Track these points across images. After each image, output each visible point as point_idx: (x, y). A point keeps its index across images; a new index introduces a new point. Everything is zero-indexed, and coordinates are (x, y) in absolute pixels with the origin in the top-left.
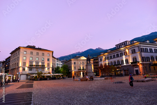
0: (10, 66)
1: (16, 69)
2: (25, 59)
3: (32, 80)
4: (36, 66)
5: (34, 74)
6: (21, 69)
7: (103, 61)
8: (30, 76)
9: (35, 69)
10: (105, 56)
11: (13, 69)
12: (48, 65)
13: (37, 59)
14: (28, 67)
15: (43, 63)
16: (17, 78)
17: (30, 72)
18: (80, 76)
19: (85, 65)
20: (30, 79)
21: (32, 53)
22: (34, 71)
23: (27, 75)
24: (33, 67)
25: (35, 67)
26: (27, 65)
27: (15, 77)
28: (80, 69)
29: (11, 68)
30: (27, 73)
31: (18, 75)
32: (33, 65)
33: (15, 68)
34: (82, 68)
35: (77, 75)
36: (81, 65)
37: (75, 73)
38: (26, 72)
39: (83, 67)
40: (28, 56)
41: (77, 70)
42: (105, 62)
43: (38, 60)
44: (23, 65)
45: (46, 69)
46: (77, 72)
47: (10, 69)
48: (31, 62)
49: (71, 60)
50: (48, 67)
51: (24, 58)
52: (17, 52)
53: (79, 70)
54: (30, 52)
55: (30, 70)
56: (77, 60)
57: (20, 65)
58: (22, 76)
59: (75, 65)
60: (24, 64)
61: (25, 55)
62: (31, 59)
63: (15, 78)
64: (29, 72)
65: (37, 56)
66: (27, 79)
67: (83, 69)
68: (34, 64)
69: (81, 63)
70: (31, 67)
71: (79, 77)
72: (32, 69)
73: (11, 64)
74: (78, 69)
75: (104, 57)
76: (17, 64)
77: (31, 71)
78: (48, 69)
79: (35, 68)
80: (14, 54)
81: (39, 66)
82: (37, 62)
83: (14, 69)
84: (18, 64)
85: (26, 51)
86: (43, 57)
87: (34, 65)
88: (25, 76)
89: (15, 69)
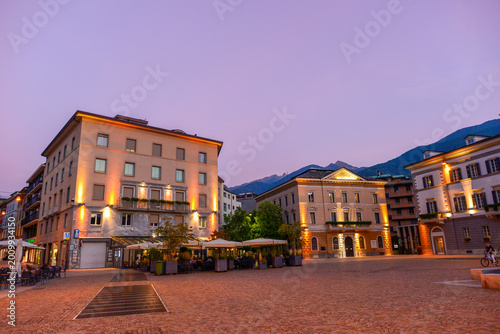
0: (42, 205)
1: (62, 217)
2: (103, 169)
3: (135, 267)
4: (153, 201)
5: (140, 238)
6: (82, 214)
7: (441, 189)
8: (123, 247)
9: (146, 216)
10: (451, 164)
11: (51, 217)
12: (204, 200)
13: (155, 173)
14: (116, 209)
15: (180, 190)
16: (63, 257)
17: (126, 230)
18: (337, 252)
19: (351, 204)
20: (125, 266)
21: (132, 143)
22: (142, 225)
23: (111, 244)
24: (140, 206)
25: (145, 206)
26: (112, 198)
27: (56, 251)
28: (335, 223)
29: (45, 215)
30: (111, 234)
31: (68, 243)
32: (136, 200)
33: (56, 210)
34: (340, 218)
35: (323, 249)
36: (339, 204)
37: (314, 241)
38: (106, 230)
39: (346, 215)
40: (117, 157)
41: (320, 227)
42: (453, 192)
43: (157, 176)
44: (91, 195)
45: (196, 217)
46: (320, 234)
47: (41, 219)
48: (129, 185)
49: (296, 183)
50: (204, 210)
51: (100, 166)
52: (68, 141)
53: (331, 227)
54: (125, 141)
55: (124, 218)
56: (321, 183)
57: (80, 196)
58: (87, 249)
59: (312, 204)
60: (98, 191)
61: (101, 153)
62: (129, 170)
63: (57, 255)
64: (121, 228)
65: (157, 161)
66: (111, 262)
67: (347, 223)
68: (142, 192)
69: (338, 195)
70: (127, 210)
71: (331, 256)
72: (133, 217)
73: (44, 198)
74: (327, 223)
75: (447, 169)
76: (65, 191)
77: (127, 228)
78: (204, 217)
79: (147, 211)
80: (56, 153)
81: (163, 202)
82: (156, 187)
83: (55, 218)
84: (70, 191)
85: (106, 136)
86: (181, 165)
87: (144, 201)
88: (101, 248)
89: (57, 214)
